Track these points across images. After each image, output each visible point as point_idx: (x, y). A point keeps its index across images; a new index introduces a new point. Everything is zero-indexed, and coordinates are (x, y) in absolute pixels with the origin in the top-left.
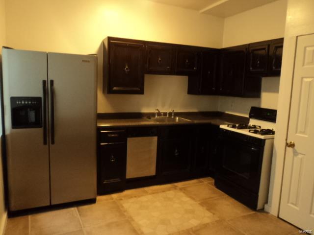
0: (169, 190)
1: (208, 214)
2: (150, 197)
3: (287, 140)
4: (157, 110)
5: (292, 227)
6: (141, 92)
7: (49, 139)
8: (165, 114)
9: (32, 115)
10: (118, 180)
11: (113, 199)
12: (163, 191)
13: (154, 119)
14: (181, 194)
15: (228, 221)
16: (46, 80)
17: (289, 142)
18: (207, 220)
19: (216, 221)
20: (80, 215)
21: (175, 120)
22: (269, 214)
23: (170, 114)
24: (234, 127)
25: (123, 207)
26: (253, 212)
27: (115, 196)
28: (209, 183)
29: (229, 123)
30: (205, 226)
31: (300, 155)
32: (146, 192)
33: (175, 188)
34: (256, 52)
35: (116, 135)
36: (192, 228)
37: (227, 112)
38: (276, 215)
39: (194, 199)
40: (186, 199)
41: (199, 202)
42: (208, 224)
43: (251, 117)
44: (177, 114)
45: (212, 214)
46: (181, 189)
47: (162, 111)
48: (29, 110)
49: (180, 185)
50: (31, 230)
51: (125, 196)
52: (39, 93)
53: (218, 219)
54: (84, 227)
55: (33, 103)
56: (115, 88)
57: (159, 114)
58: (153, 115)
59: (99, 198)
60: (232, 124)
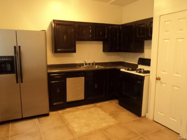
0: (92, 108)
1: (113, 120)
2: (80, 112)
3: (156, 76)
4: (85, 62)
5: (161, 125)
6: (74, 51)
7: (19, 80)
8: (89, 64)
9: (9, 67)
10: (62, 103)
11: (59, 113)
12: (89, 108)
13: (83, 67)
14: (99, 109)
15: (124, 123)
16: (16, 46)
17: (157, 77)
18: (112, 123)
19: (117, 124)
20: (39, 123)
21: (96, 67)
22: (148, 119)
23: (93, 64)
24: (128, 70)
25: (64, 118)
26: (139, 118)
27: (60, 112)
28: (116, 103)
29: (126, 68)
30: (110, 127)
31: (163, 84)
32: (79, 109)
33: (96, 106)
34: (140, 26)
35: (60, 77)
36: (103, 128)
37: (126, 62)
38: (152, 119)
39: (106, 112)
40: (101, 112)
41: (108, 114)
42: (112, 125)
43: (139, 64)
44: (96, 64)
45: (115, 120)
46: (99, 107)
47: (88, 62)
48: (7, 63)
49: (99, 104)
50: (11, 132)
51: (66, 112)
52: (12, 54)
53: (118, 122)
54: (41, 129)
55: (9, 59)
56: (59, 50)
57: (86, 64)
58: (83, 64)
59: (51, 113)
60: (127, 68)
